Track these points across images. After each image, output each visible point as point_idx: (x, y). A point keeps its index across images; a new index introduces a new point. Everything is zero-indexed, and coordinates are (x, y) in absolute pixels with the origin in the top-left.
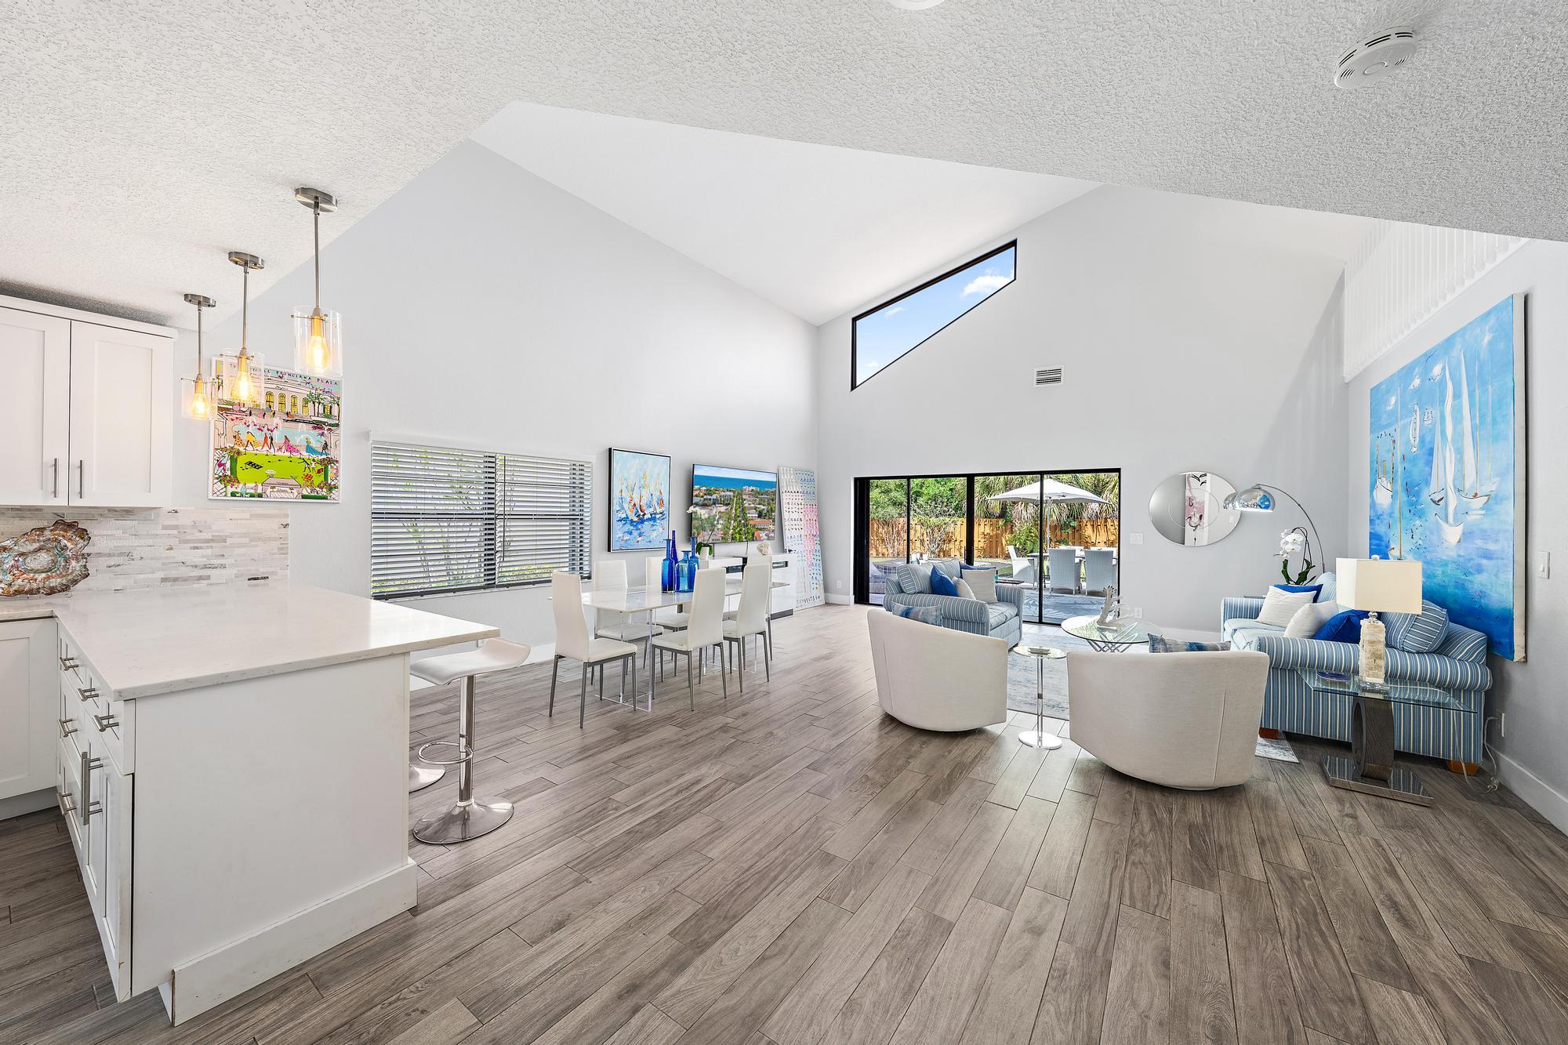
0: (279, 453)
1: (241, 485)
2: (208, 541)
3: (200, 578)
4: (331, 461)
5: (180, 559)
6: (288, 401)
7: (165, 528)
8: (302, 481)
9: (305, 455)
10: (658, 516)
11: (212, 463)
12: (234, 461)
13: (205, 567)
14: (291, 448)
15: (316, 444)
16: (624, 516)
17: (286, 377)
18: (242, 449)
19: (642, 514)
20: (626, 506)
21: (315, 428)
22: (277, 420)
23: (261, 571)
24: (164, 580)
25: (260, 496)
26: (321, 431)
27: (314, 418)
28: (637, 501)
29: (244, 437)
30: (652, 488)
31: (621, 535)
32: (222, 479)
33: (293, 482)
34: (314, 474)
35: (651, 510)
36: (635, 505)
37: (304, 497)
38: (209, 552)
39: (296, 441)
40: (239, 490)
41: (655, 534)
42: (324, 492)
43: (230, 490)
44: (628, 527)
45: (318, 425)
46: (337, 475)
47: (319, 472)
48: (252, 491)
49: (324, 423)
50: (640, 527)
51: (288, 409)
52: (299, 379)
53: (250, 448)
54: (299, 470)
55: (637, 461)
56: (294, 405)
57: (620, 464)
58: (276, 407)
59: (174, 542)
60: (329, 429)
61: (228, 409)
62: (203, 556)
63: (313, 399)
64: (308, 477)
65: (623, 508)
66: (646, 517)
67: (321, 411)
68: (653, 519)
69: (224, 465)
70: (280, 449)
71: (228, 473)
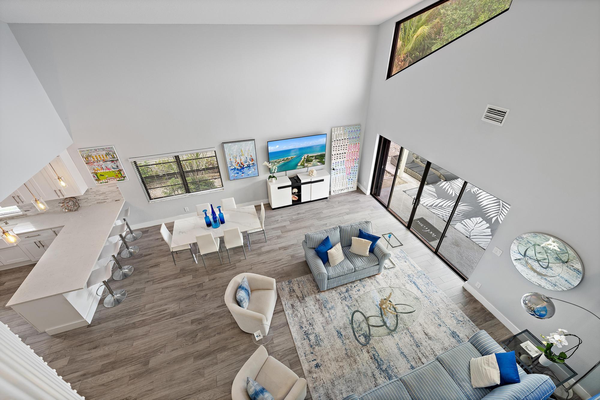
0: (106, 171)
1: (102, 181)
2: (102, 194)
3: (104, 202)
4: (121, 170)
5: (98, 198)
6: (101, 157)
7: (91, 192)
8: (116, 177)
9: (113, 170)
10: (251, 165)
11: (92, 177)
12: (97, 175)
13: (104, 199)
14: (109, 169)
15: (115, 167)
16: (234, 168)
17: (97, 150)
18: (97, 172)
19: (242, 166)
20: (234, 164)
21: (112, 162)
22: (101, 162)
23: (117, 199)
24: (97, 203)
25: (107, 182)
26: (114, 163)
27: (110, 160)
28: (239, 161)
29: (96, 169)
30: (246, 155)
31: (233, 175)
32: (96, 180)
33: (113, 177)
34: (118, 174)
35: (247, 163)
36: (238, 163)
37: (118, 181)
38: (103, 196)
39: (109, 166)
40: (101, 182)
41: (250, 172)
42: (123, 179)
43: (100, 182)
44: (236, 171)
45: (112, 161)
46: (124, 173)
47: (119, 173)
48: (105, 182)
49: (114, 160)
50: (242, 170)
51: (102, 159)
52: (101, 150)
53: (98, 171)
54: (113, 174)
55: (236, 146)
56: (103, 157)
57: (227, 149)
58: (99, 159)
59: (95, 195)
60: (116, 162)
61: (89, 163)
62: (103, 197)
63: (107, 154)
64: (117, 176)
65: (232, 165)
66: (244, 167)
67: (111, 157)
68: (249, 166)
69: (95, 177)
70: (106, 170)
71: (97, 178)
